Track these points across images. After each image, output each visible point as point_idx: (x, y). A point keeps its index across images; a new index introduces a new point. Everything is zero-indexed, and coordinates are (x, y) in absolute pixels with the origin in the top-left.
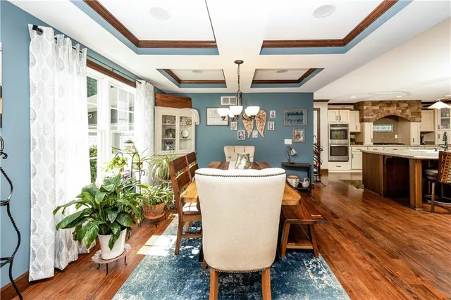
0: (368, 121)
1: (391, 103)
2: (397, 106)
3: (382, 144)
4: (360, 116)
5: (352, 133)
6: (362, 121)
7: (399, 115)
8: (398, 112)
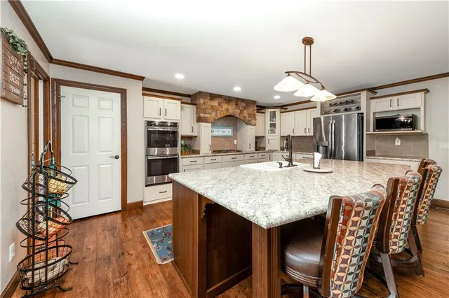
0: (206, 120)
1: (230, 100)
2: (236, 105)
3: (220, 152)
4: (197, 113)
5: (183, 137)
6: (199, 120)
7: (237, 115)
8: (237, 112)
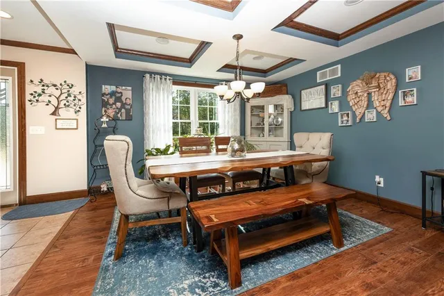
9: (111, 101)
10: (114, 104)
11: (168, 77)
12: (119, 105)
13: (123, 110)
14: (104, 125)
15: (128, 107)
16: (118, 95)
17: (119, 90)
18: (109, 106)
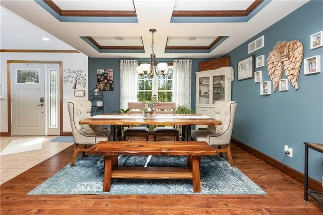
9: (102, 79)
10: (103, 80)
11: (134, 61)
12: (106, 81)
13: (108, 85)
14: (97, 94)
15: (111, 82)
16: (106, 75)
17: (106, 72)
18: (100, 82)
